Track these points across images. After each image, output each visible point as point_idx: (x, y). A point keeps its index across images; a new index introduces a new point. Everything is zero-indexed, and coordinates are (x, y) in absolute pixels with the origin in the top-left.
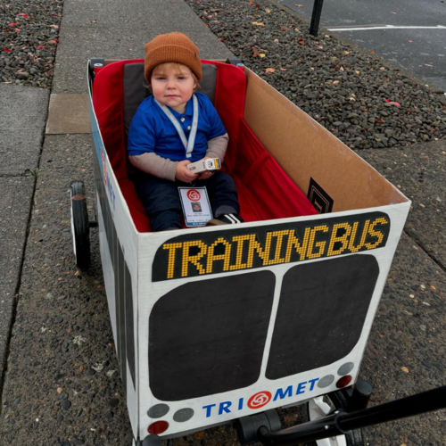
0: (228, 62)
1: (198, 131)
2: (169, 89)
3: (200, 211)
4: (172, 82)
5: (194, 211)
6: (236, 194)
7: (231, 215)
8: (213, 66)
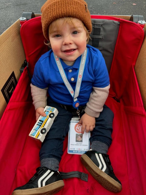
0: (132, 19)
1: (83, 82)
2: (66, 45)
3: (81, 141)
4: (68, 38)
5: (77, 141)
6: (111, 130)
7: (100, 155)
8: (116, 22)
